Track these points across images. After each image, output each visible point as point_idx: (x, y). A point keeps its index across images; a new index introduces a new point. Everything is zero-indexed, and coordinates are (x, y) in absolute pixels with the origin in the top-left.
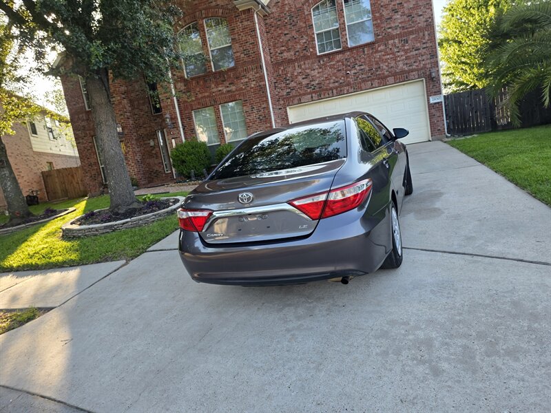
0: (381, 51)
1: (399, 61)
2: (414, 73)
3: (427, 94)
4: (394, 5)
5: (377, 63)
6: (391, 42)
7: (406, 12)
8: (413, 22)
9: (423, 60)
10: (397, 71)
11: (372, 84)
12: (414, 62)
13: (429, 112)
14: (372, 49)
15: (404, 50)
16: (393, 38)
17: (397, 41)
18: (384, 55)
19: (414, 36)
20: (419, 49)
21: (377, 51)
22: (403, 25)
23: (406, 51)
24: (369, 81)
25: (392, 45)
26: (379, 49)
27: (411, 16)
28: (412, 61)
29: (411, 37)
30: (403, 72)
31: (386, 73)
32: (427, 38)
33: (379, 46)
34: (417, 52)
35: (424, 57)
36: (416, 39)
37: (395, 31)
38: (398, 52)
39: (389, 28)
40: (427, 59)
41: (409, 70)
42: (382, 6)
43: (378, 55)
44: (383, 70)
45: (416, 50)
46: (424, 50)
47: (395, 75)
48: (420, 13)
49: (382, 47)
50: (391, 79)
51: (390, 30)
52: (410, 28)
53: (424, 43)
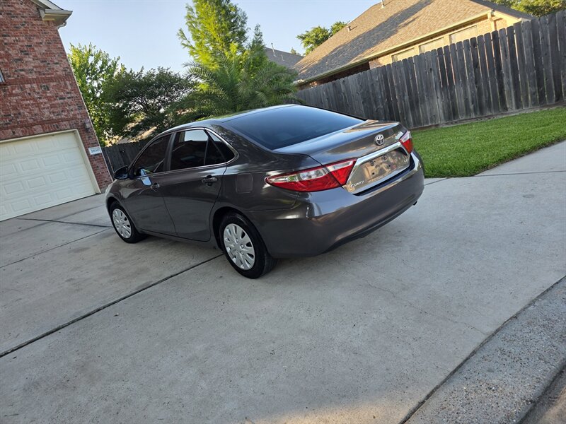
0: (16, 95)
1: (44, 108)
2: (65, 123)
3: (85, 146)
4: (22, 46)
5: (15, 108)
6: (28, 86)
7: (39, 56)
8: (50, 69)
9: (72, 110)
10: (44, 119)
11: (14, 133)
12: (62, 111)
13: (91, 164)
14: (4, 91)
15: (46, 97)
16: (29, 81)
17: (35, 86)
18: (22, 100)
19: (55, 84)
20: (64, 98)
21: (11, 95)
22: (38, 69)
23: (49, 99)
24: (8, 128)
25: (30, 90)
26: (14, 92)
27: (45, 61)
28: (60, 109)
29: (52, 84)
30: (51, 121)
31: (31, 121)
32: (70, 88)
33: (13, 89)
34: (62, 101)
35: (72, 107)
36: (58, 87)
37: (30, 75)
38: (40, 98)
39: (22, 70)
40: (76, 110)
41: (59, 119)
42: (6, 44)
43: (14, 99)
44: (24, 117)
45: (60, 99)
46: (70, 100)
47: (42, 123)
48: (56, 61)
49: (16, 91)
50: (38, 128)
51: (23, 73)
52: (48, 74)
53: (68, 93)
